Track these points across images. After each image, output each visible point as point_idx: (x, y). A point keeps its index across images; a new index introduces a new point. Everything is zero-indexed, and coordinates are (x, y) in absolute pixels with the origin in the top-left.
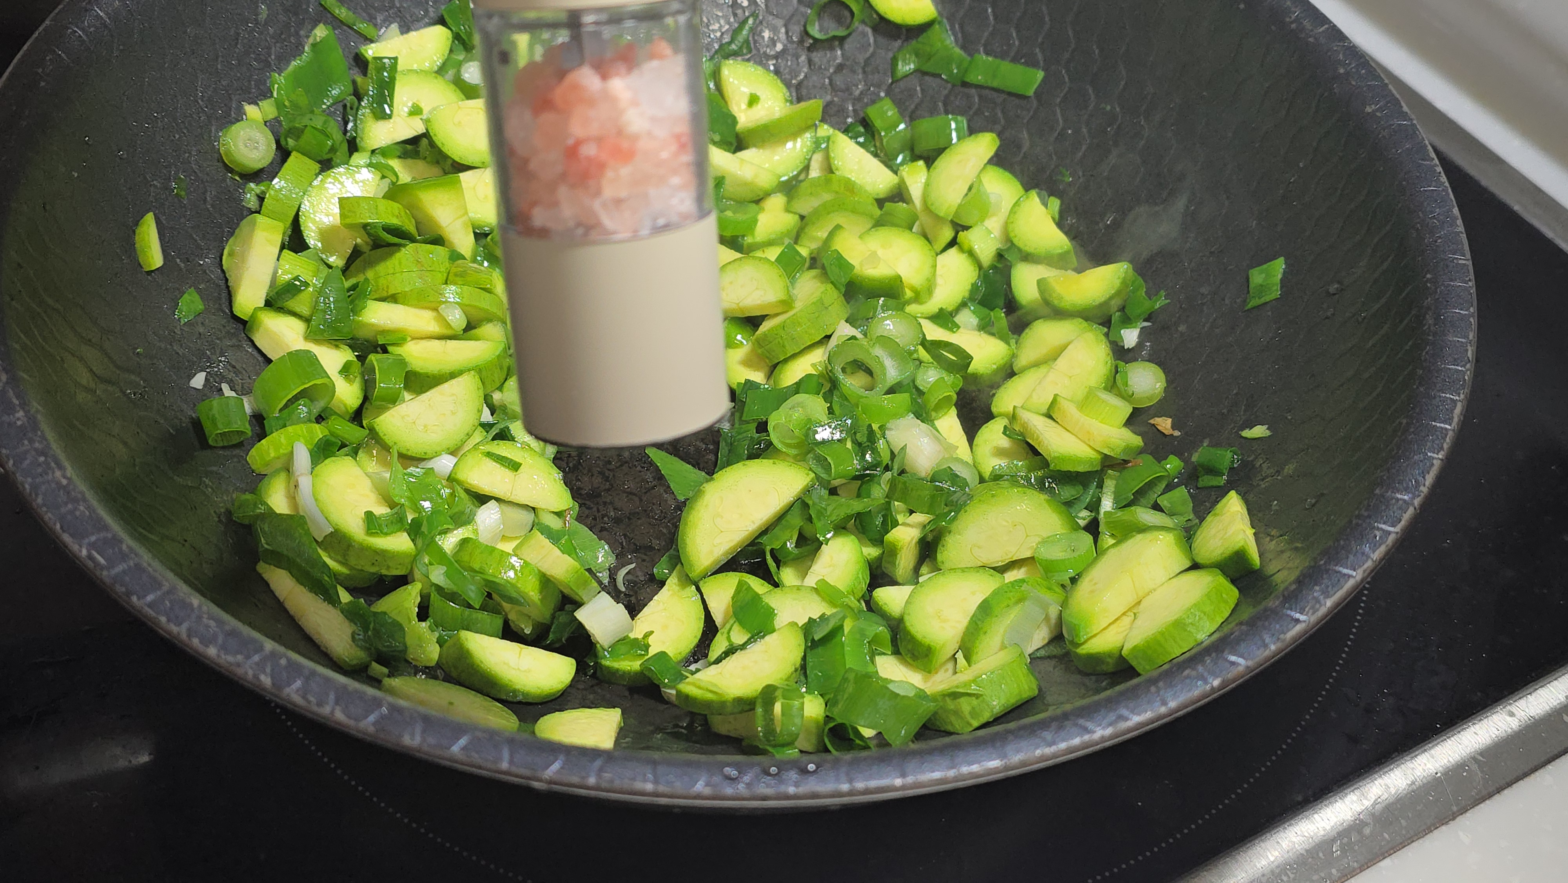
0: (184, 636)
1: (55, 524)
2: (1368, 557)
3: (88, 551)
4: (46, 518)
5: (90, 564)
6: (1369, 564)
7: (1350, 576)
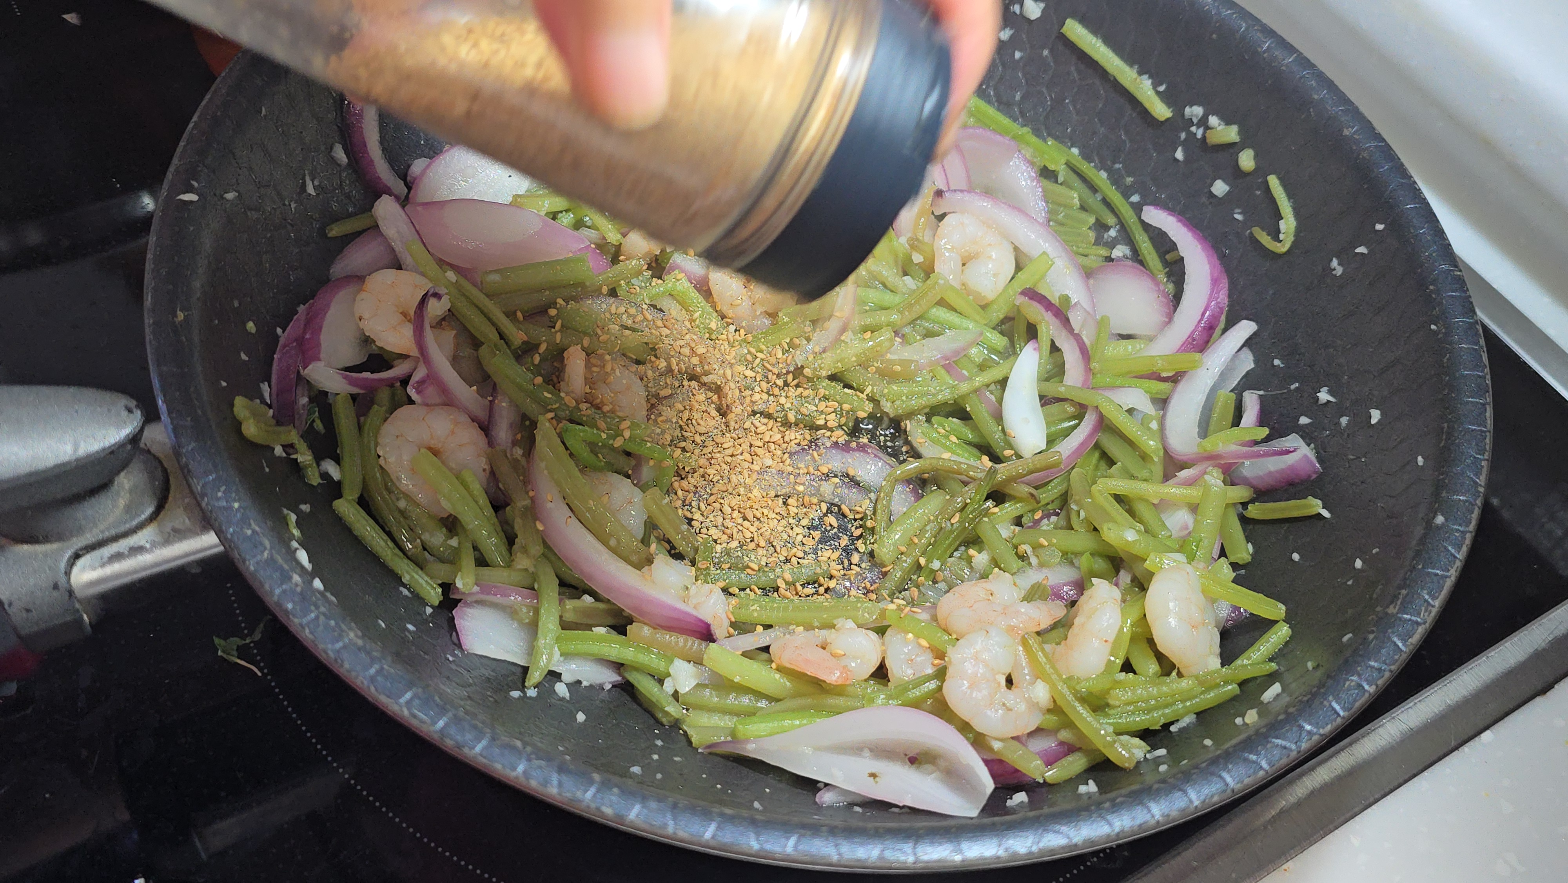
0: (522, 779)
1: (369, 687)
2: (1457, 558)
3: (409, 709)
4: (358, 682)
5: (415, 723)
6: (1458, 564)
7: (1447, 577)
